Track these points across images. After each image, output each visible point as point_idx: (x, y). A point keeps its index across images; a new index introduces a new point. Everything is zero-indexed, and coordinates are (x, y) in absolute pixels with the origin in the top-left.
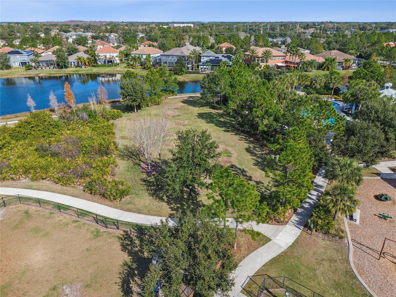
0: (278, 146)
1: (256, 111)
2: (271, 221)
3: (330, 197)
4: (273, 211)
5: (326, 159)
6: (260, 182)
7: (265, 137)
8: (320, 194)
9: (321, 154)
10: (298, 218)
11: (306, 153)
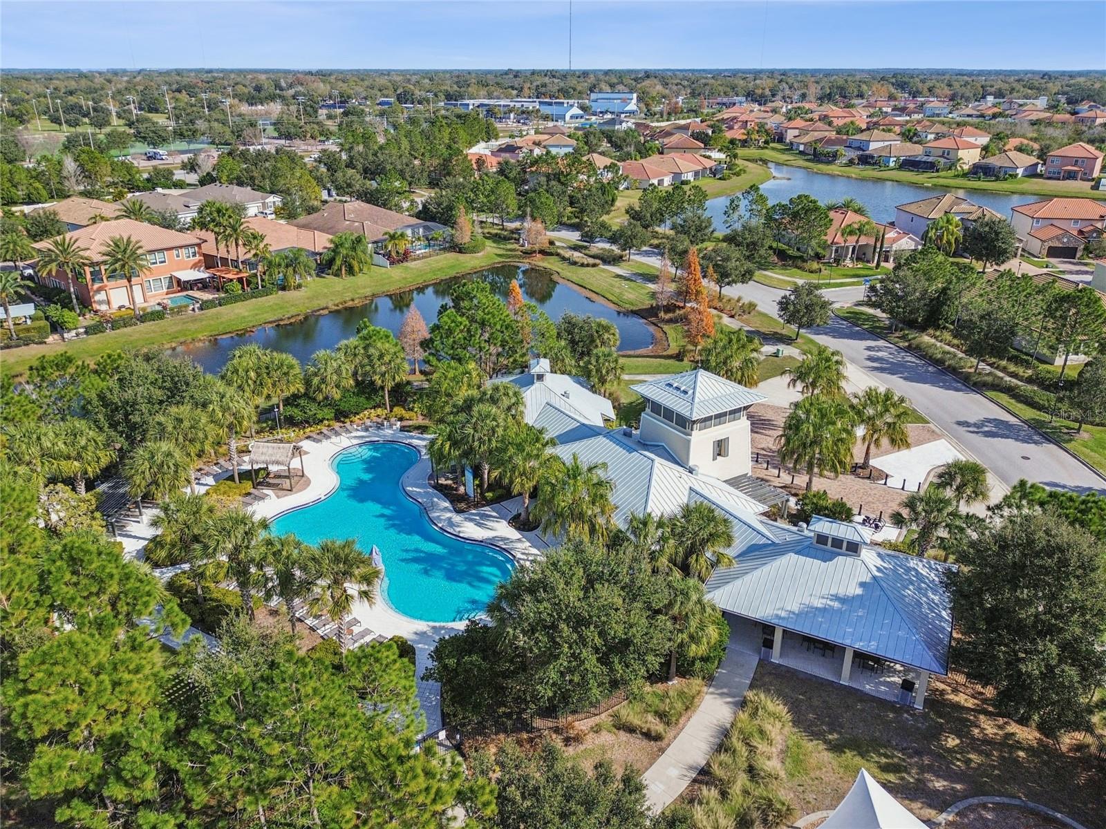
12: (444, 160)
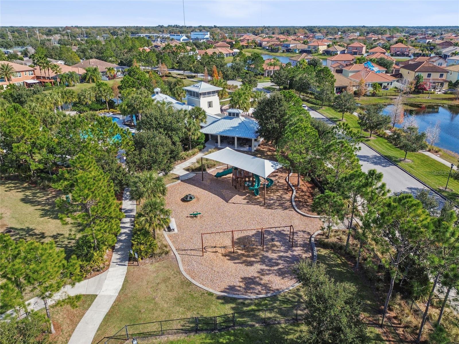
0: (66, 183)
1: (18, 147)
2: (89, 274)
3: (144, 218)
4: (87, 261)
5: (126, 180)
6: (58, 234)
7: (44, 177)
8: (133, 219)
9: (118, 176)
10: (119, 255)
11: (102, 180)
12: (129, 49)
